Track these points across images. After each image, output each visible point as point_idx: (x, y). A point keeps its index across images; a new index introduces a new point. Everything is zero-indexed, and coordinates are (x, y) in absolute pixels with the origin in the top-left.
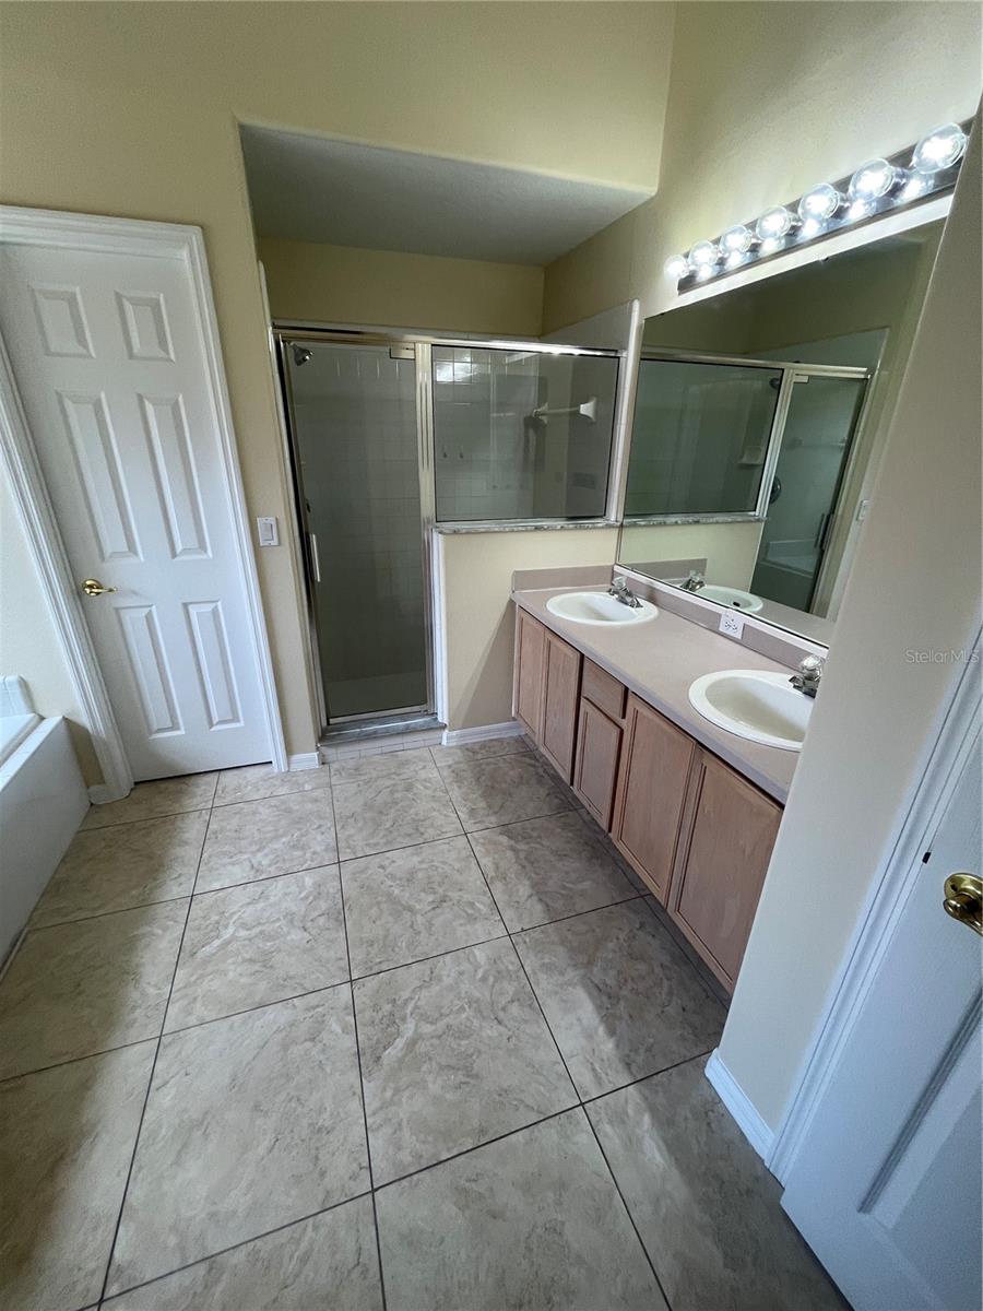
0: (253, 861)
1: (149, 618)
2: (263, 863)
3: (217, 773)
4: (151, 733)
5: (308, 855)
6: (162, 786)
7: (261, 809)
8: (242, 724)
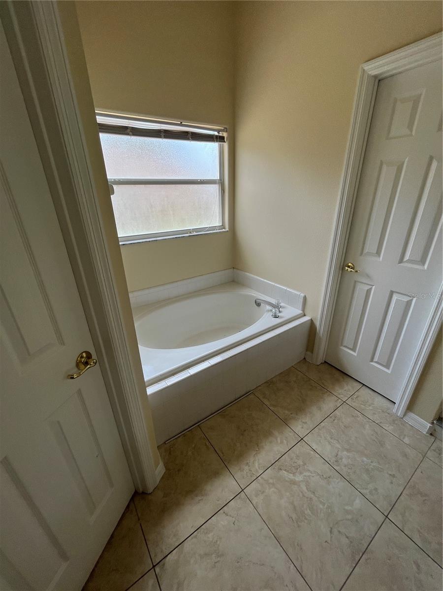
0: (339, 453)
1: (369, 292)
2: (344, 460)
3: (362, 385)
4: (342, 345)
5: (371, 486)
6: (334, 371)
7: (367, 427)
8: (389, 371)
